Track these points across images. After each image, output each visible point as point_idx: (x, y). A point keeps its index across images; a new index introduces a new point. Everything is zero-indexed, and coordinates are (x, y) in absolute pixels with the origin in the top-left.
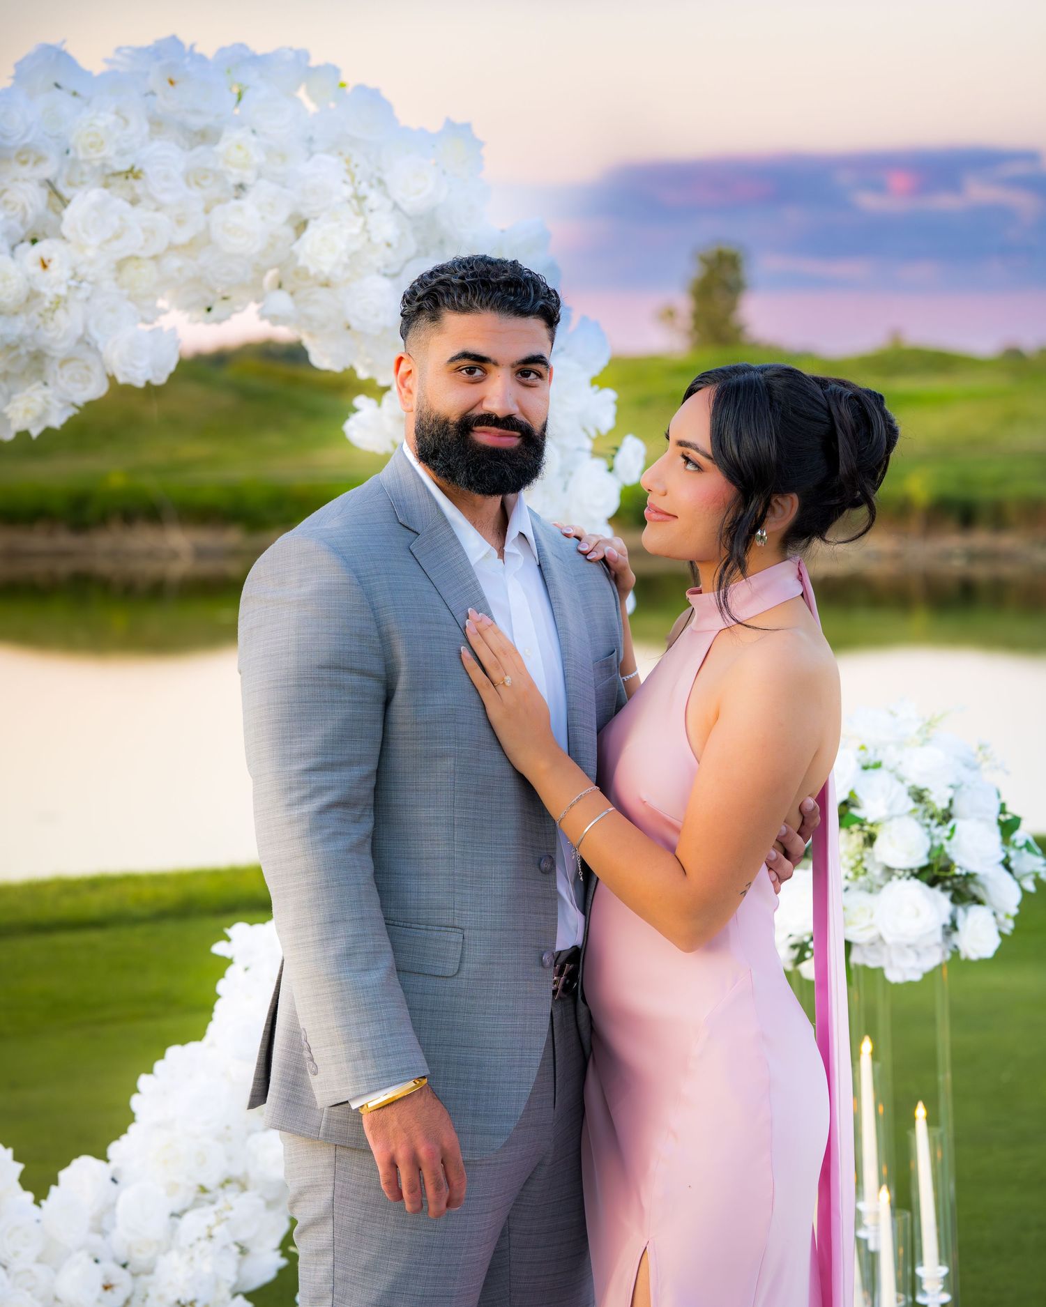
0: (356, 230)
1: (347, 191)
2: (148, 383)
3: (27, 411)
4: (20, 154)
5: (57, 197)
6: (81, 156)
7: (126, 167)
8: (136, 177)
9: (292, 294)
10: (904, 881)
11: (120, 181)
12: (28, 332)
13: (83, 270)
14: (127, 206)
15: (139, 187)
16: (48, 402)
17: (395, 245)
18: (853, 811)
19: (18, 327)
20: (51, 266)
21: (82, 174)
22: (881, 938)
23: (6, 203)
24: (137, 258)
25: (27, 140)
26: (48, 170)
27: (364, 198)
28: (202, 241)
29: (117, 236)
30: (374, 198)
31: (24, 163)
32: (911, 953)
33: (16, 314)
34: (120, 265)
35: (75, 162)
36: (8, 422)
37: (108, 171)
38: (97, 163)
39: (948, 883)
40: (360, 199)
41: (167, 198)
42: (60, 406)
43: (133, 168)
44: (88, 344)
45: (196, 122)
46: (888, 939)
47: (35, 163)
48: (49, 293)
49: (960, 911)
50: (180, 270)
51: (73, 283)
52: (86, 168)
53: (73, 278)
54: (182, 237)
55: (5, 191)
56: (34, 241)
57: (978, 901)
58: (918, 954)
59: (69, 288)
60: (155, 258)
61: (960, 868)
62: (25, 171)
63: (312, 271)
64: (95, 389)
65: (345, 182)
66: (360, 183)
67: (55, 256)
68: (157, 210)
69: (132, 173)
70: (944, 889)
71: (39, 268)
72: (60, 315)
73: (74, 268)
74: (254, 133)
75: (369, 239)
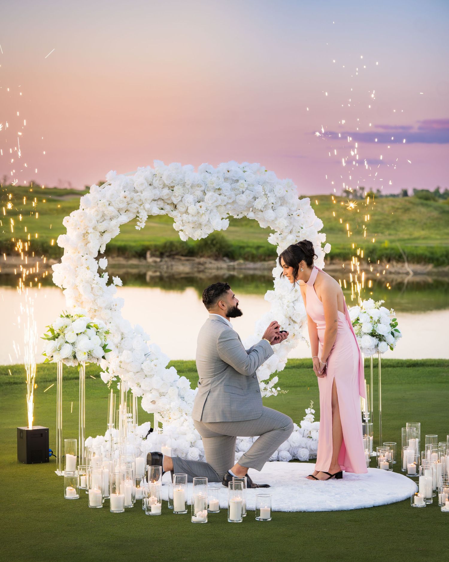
0: (265, 201)
1: (264, 193)
2: (222, 230)
3: (198, 235)
4: (197, 185)
5: (204, 193)
6: (209, 186)
7: (218, 188)
8: (220, 190)
9: (255, 213)
10: (367, 336)
11: (217, 190)
12: (197, 220)
13: (208, 208)
14: (218, 195)
15: (221, 192)
16: (202, 233)
17: (275, 203)
18: (359, 321)
19: (195, 219)
20: (202, 207)
21: (210, 189)
22: (362, 347)
23: (194, 194)
24: (221, 205)
25: (198, 183)
26: (203, 188)
27: (267, 194)
28: (234, 202)
29: (216, 201)
30: (269, 195)
31: (198, 187)
32: (368, 350)
33: (196, 216)
34: (217, 207)
35: (208, 187)
36: (194, 237)
37: (215, 189)
38: (212, 187)
39: (377, 337)
40: (266, 195)
41: (226, 194)
42: (204, 234)
43: (219, 188)
44: (209, 222)
45: (235, 179)
46: (363, 347)
47: (200, 187)
48: (201, 212)
49: (380, 342)
50: (230, 208)
51: (206, 211)
52: (210, 188)
53: (206, 210)
54: (230, 201)
55: (194, 192)
56: (199, 202)
57: (385, 341)
58: (371, 351)
60: (225, 205)
61: (378, 333)
62: (198, 188)
63: (257, 208)
64: (211, 231)
65: (263, 191)
66: (266, 191)
67: (203, 205)
68: (225, 196)
69: (219, 189)
70: (377, 338)
71: (200, 207)
72: (203, 217)
73: (206, 208)
74: (245, 181)
75: (268, 202)
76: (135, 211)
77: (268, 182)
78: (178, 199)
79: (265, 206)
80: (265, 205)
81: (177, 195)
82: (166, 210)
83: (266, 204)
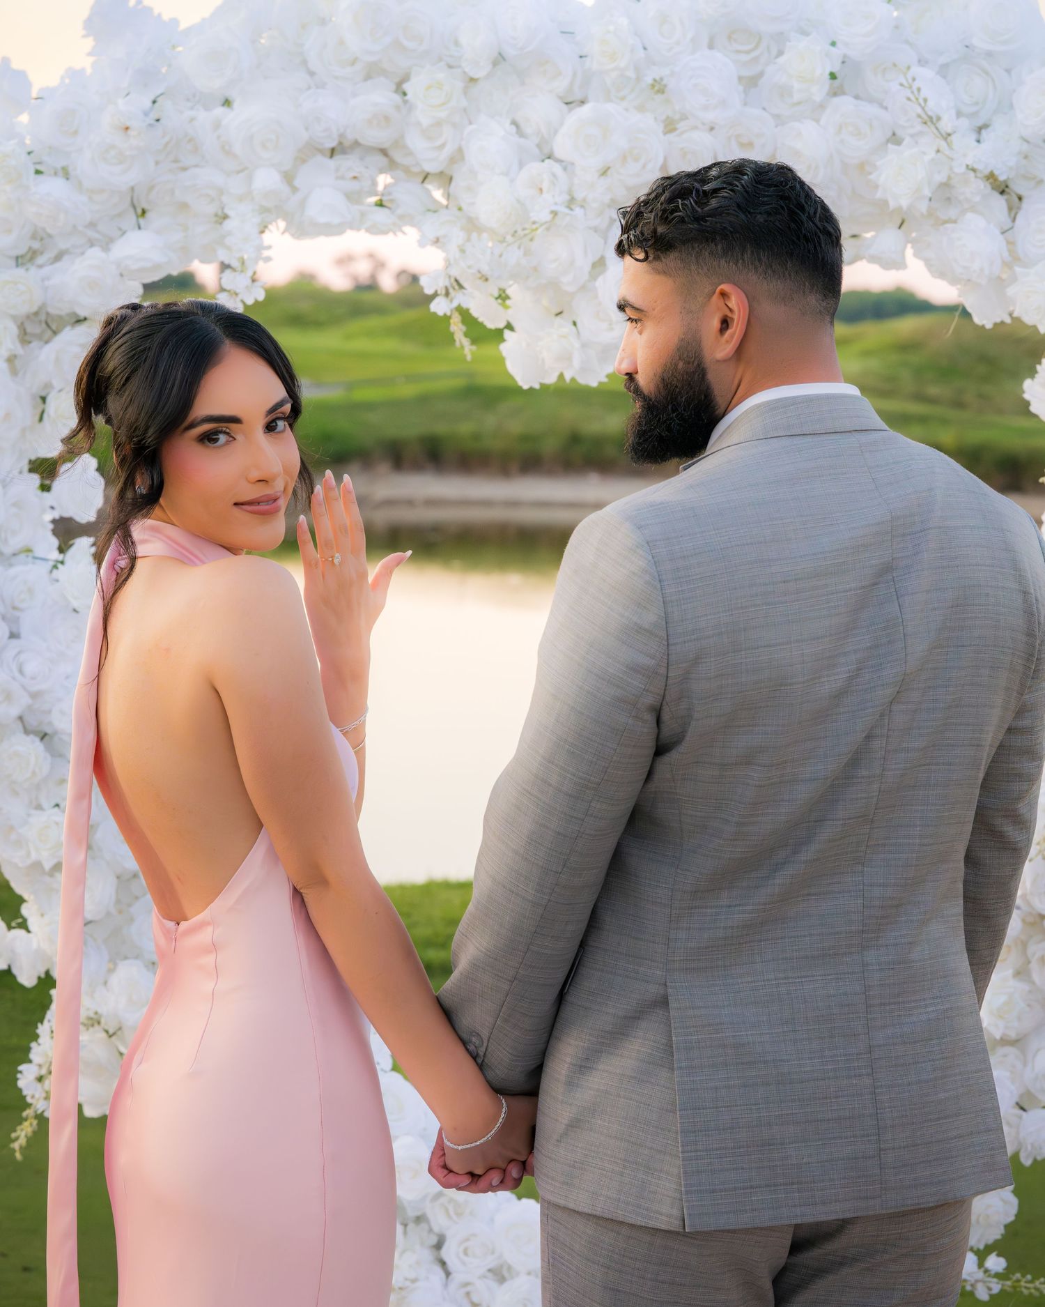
0: (937, 157)
7: (651, 81)
13: (579, 196)
20: (547, 189)
31: (543, 74)
40: (935, 120)
47: (553, 75)
53: (570, 204)
59: (555, 213)
62: (544, 83)
63: (892, 203)
65: (909, 99)
66: (925, 100)
71: (535, 191)
73: (570, 192)
74: (833, 44)
75: (951, 169)
76: (211, 209)
77: (989, 54)
78: (442, 146)
79: (945, 192)
80: (946, 185)
81: (425, 121)
82: (399, 211)
83: (940, 178)
